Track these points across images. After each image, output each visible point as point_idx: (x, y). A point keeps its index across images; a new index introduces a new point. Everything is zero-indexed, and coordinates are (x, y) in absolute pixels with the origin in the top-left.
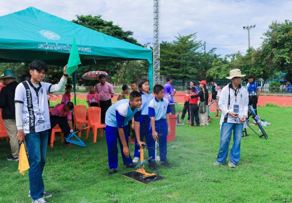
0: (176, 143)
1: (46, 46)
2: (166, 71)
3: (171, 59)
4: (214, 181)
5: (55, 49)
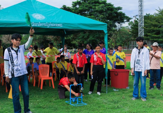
1: (33, 24)
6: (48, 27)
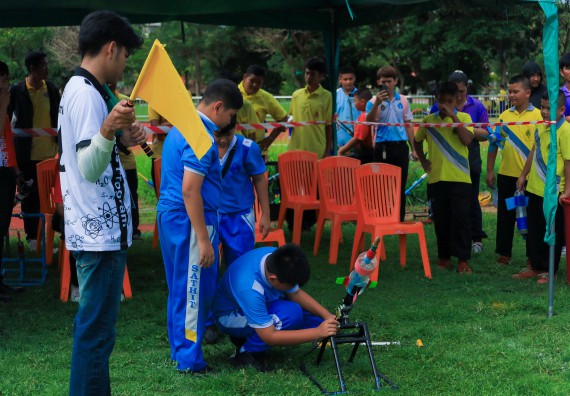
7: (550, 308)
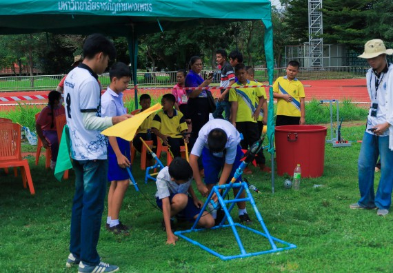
0: (324, 179)
1: (72, 5)
2: (335, 36)
3: (345, 10)
4: (370, 245)
5: (88, 9)
6: (114, 13)
7: (273, 188)
